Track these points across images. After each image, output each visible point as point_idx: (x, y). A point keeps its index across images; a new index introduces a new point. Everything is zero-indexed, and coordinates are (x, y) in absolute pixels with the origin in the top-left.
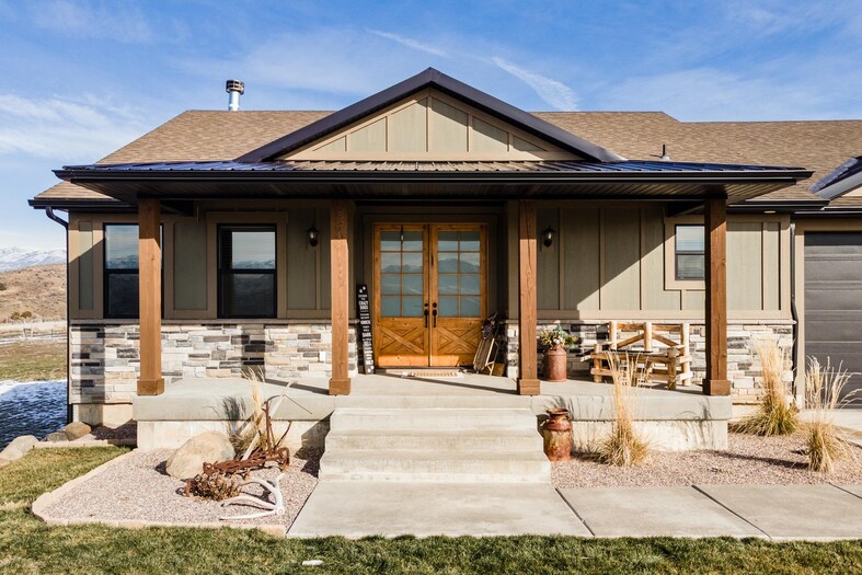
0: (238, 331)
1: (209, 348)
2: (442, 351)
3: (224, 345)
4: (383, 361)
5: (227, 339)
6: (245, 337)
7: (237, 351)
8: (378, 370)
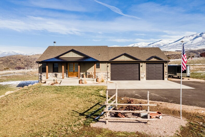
0: (55, 73)
1: (52, 75)
2: (75, 75)
3: (53, 75)
4: (69, 76)
5: (54, 74)
6: (55, 74)
7: (54, 75)
8: (68, 77)
